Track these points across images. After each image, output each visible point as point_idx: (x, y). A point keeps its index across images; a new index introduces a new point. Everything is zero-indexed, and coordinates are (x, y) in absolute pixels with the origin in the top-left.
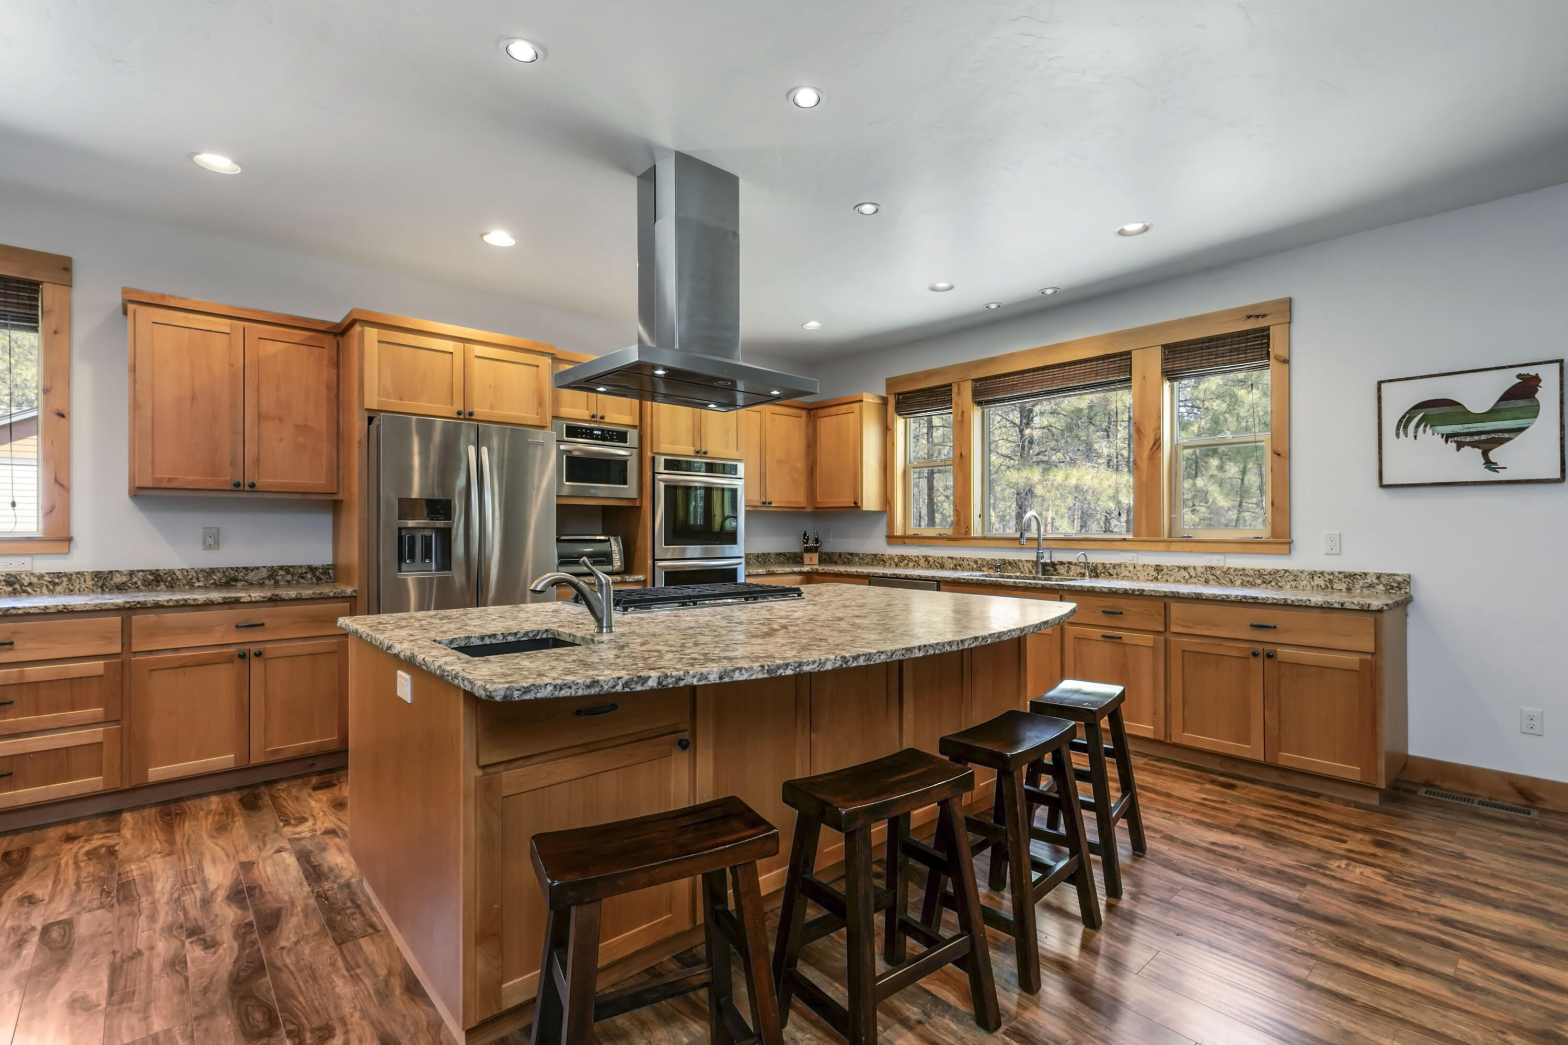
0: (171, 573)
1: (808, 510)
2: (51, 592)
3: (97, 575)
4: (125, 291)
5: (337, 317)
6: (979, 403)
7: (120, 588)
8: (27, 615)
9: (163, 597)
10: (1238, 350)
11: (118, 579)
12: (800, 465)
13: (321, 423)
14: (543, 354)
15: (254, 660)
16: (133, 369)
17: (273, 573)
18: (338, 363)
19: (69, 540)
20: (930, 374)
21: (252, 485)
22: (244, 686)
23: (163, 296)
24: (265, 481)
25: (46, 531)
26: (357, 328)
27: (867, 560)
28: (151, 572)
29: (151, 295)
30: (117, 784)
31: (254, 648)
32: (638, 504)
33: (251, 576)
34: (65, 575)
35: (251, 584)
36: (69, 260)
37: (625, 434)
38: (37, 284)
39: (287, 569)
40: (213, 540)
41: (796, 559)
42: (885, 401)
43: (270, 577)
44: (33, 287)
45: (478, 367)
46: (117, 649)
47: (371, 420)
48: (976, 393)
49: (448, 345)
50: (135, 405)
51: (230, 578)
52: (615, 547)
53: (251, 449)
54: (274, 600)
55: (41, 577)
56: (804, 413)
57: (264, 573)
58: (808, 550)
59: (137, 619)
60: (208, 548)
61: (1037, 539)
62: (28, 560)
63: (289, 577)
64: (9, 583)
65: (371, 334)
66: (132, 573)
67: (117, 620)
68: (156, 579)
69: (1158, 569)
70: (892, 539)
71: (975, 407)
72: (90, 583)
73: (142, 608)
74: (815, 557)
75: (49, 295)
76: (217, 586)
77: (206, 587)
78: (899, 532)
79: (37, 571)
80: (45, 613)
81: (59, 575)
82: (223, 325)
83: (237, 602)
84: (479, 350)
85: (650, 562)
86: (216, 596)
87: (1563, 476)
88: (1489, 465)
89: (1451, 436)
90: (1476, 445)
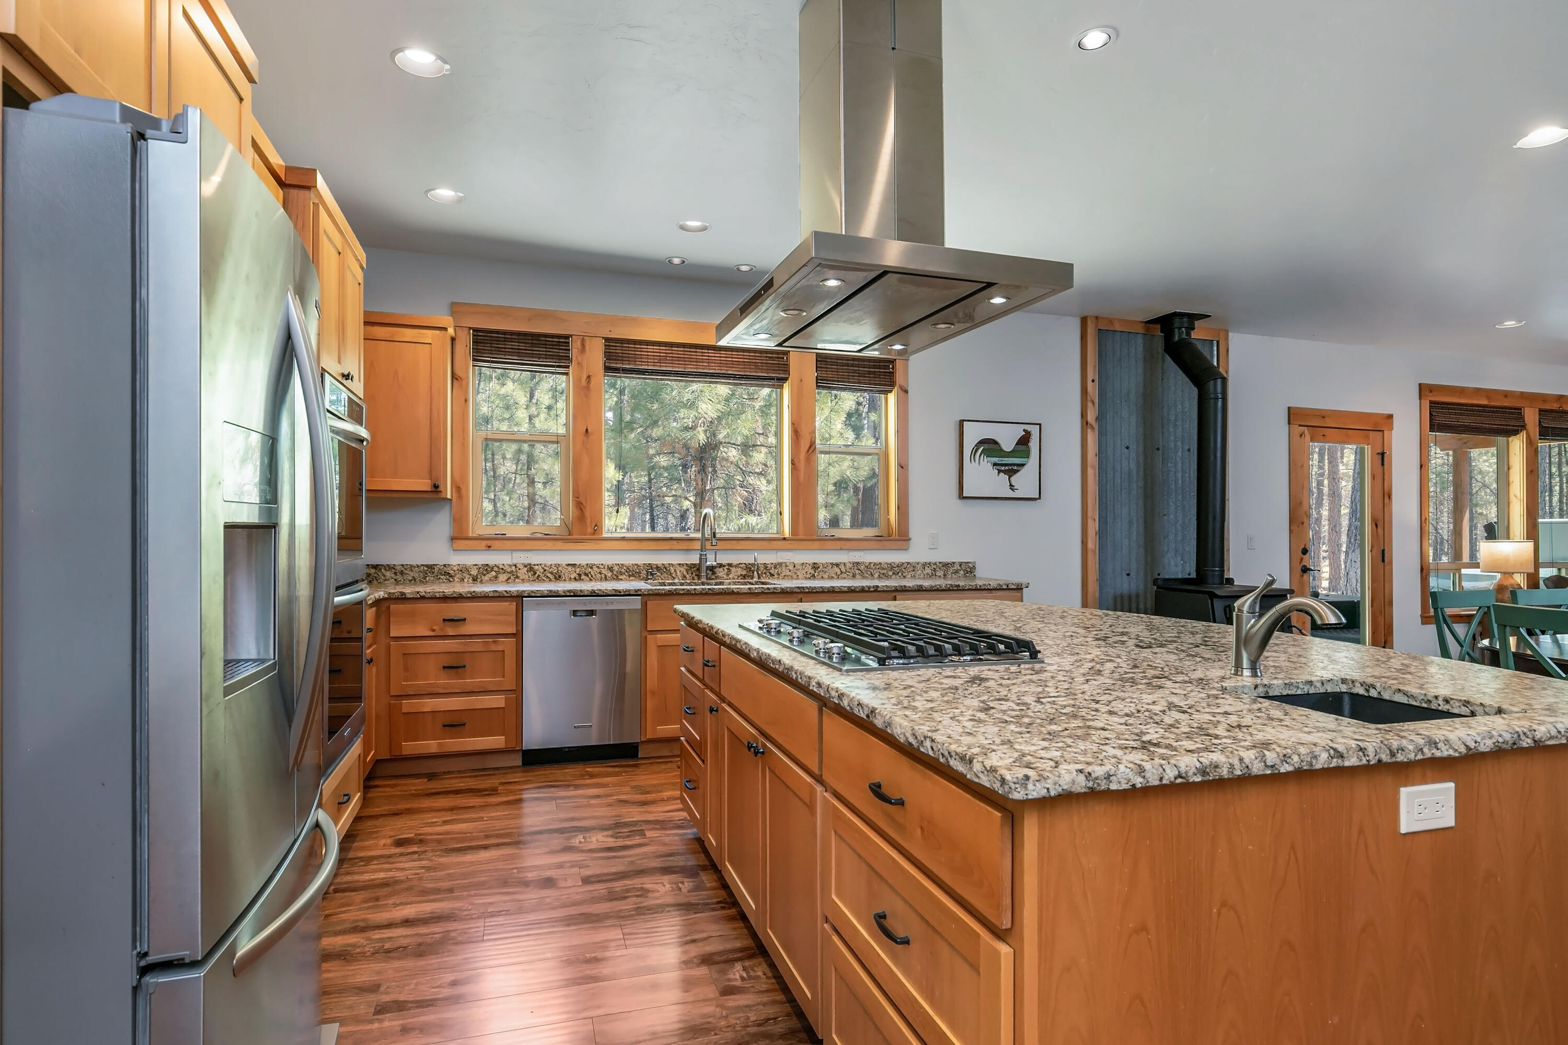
20: (538, 314)
48: (607, 356)
69: (815, 566)
71: (606, 373)
78: (470, 530)
87: (1040, 498)
88: (1011, 485)
89: (995, 464)
90: (1005, 472)
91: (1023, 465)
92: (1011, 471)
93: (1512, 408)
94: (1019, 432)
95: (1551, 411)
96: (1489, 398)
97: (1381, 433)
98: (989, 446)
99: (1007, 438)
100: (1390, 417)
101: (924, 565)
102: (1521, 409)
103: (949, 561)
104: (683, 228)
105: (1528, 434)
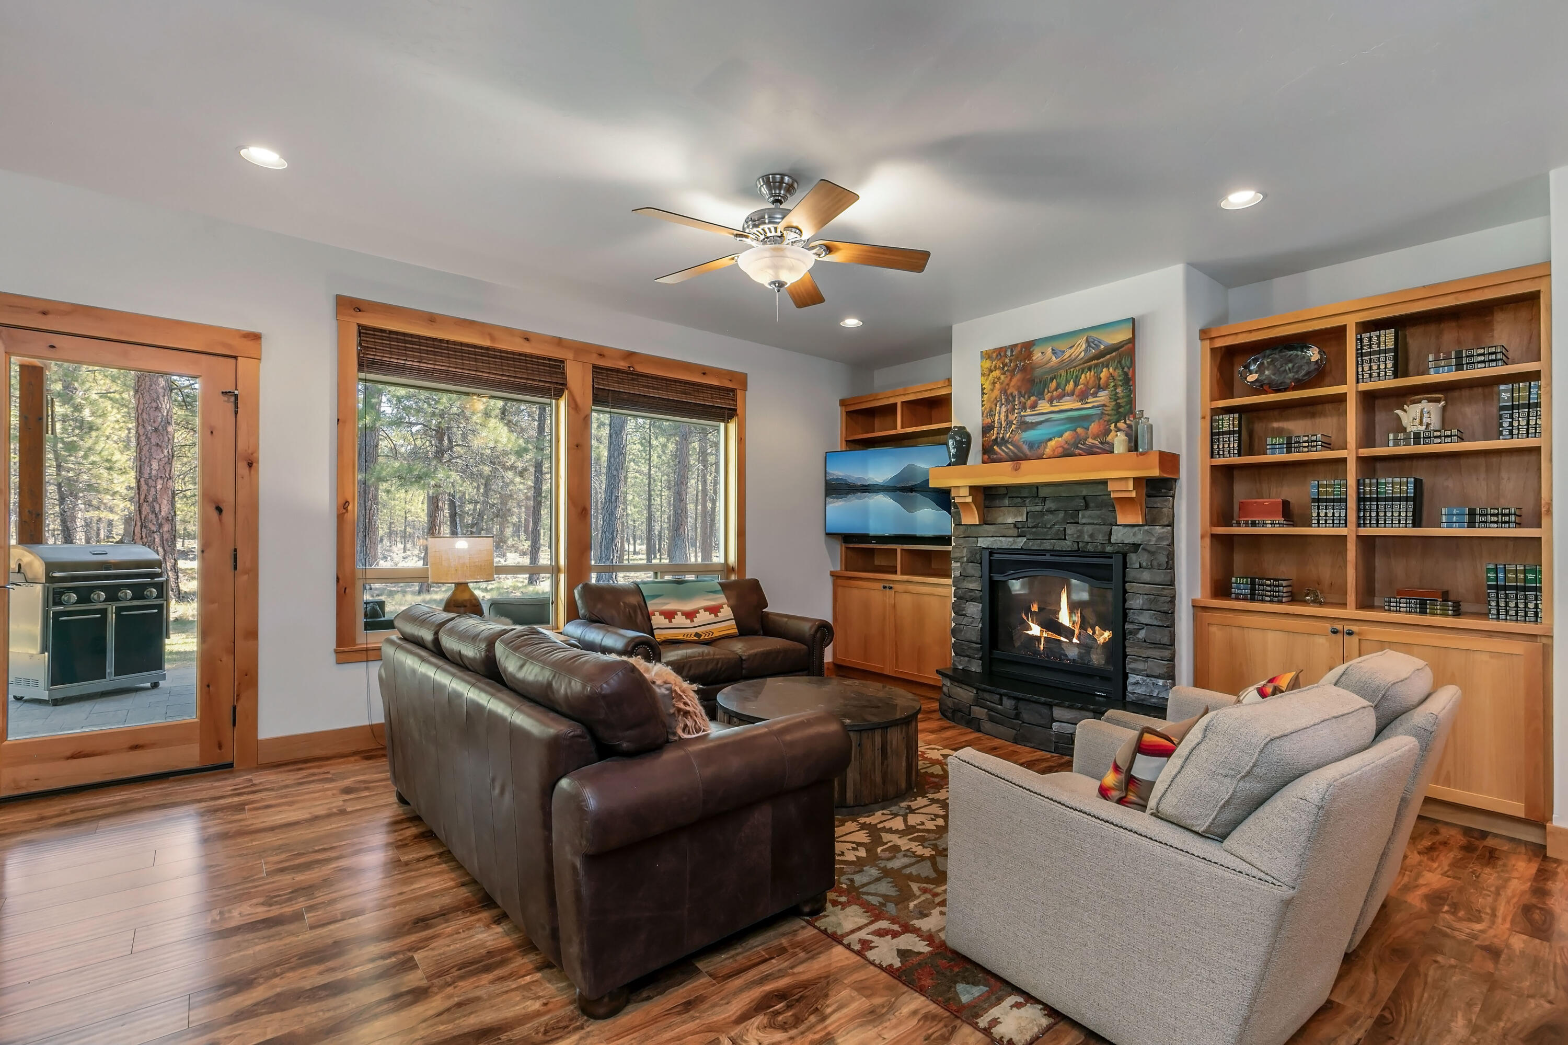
93: (544, 359)
95: (618, 371)
96: (493, 338)
97: (233, 361)
100: (256, 337)
102: (562, 362)
105: (571, 396)
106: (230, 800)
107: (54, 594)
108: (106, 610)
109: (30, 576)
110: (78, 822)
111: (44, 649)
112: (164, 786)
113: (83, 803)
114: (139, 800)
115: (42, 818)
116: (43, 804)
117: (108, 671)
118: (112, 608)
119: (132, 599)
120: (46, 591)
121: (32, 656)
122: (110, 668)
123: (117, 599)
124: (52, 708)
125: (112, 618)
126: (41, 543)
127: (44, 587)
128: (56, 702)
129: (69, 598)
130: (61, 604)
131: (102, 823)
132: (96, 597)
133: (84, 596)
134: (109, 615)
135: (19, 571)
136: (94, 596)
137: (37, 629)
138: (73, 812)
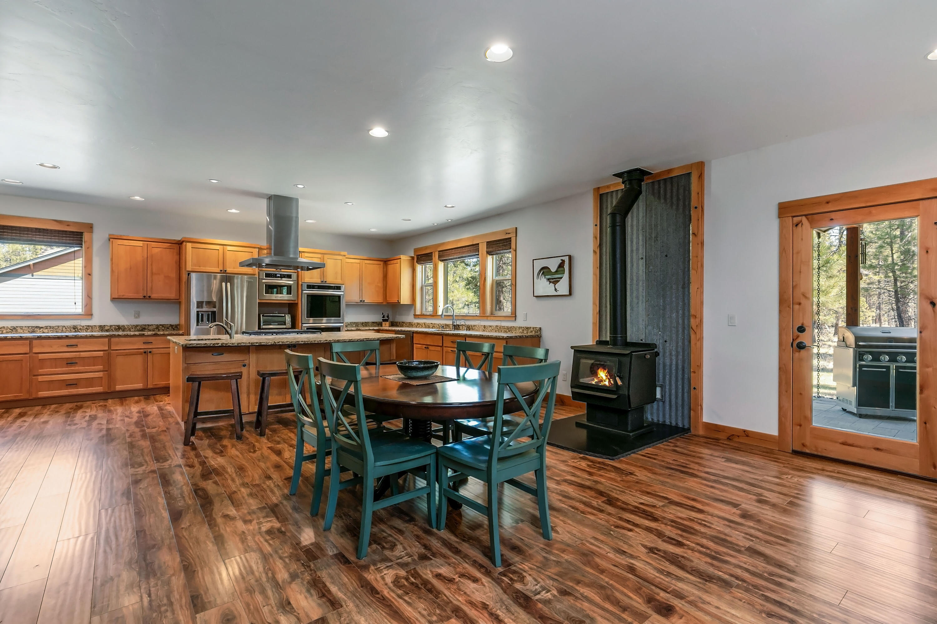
0: (123, 326)
1: (384, 304)
2: (86, 331)
3: (100, 326)
4: (110, 235)
5: (179, 238)
6: (442, 261)
7: (107, 331)
8: (81, 337)
9: (120, 333)
10: (504, 245)
11: (107, 328)
12: (380, 285)
13: (173, 275)
14: (255, 248)
15: (149, 354)
16: (112, 260)
17: (158, 327)
18: (180, 253)
19: (92, 315)
20: (426, 248)
21: (150, 297)
22: (146, 362)
23: (121, 236)
24: (154, 296)
25: (85, 312)
26: (184, 243)
27: (408, 325)
28: (117, 326)
29: (117, 236)
30: (107, 390)
31: (149, 350)
32: (296, 302)
33: (150, 328)
34: (91, 326)
35: (150, 330)
36: (92, 224)
37: (291, 275)
38: (82, 233)
39: (163, 325)
40: (137, 315)
41: (380, 324)
42: (413, 258)
43: (157, 328)
44: (81, 234)
45: (228, 254)
46: (107, 348)
47: (189, 274)
48: (439, 257)
49: (217, 247)
50: (112, 271)
51: (143, 328)
52: (288, 318)
53: (149, 285)
54: (155, 335)
55: (83, 327)
56: (382, 263)
57: (155, 327)
58: (384, 320)
59: (113, 340)
60: (136, 318)
61: (453, 316)
62: (79, 321)
63: (163, 328)
64: (74, 329)
65: (189, 245)
66: (111, 326)
67: (106, 340)
68: (119, 328)
69: (485, 327)
70: (416, 316)
71: (440, 262)
72: (98, 329)
73: (114, 336)
74: (387, 323)
75: (86, 236)
76: (138, 331)
77: (135, 331)
78: (418, 313)
79: (82, 325)
80: (86, 337)
81: (89, 326)
82: (140, 244)
83: (143, 335)
84: (229, 248)
85: (300, 324)
86: (137, 333)
87: (570, 294)
88: (556, 289)
89: (548, 279)
90: (553, 282)
91: (561, 278)
92: (555, 281)
94: (558, 261)
98: (545, 271)
99: (553, 265)
101: (520, 328)
103: (529, 326)
104: (446, 206)
106: (931, 504)
107: (860, 354)
108: (889, 366)
109: (848, 344)
110: (838, 479)
111: (854, 385)
112: (893, 478)
113: (845, 470)
114: (875, 480)
115: (823, 470)
116: (826, 463)
117: (891, 404)
118: (893, 366)
119: (906, 362)
120: (855, 352)
121: (849, 388)
122: (892, 403)
123: (896, 361)
124: (858, 419)
125: (893, 373)
126: (857, 326)
127: (854, 350)
128: (861, 416)
129: (868, 358)
130: (863, 360)
131: (849, 484)
132: (883, 358)
133: (876, 358)
134: (891, 371)
135: (843, 341)
136: (882, 358)
137: (850, 373)
138: (838, 473)
